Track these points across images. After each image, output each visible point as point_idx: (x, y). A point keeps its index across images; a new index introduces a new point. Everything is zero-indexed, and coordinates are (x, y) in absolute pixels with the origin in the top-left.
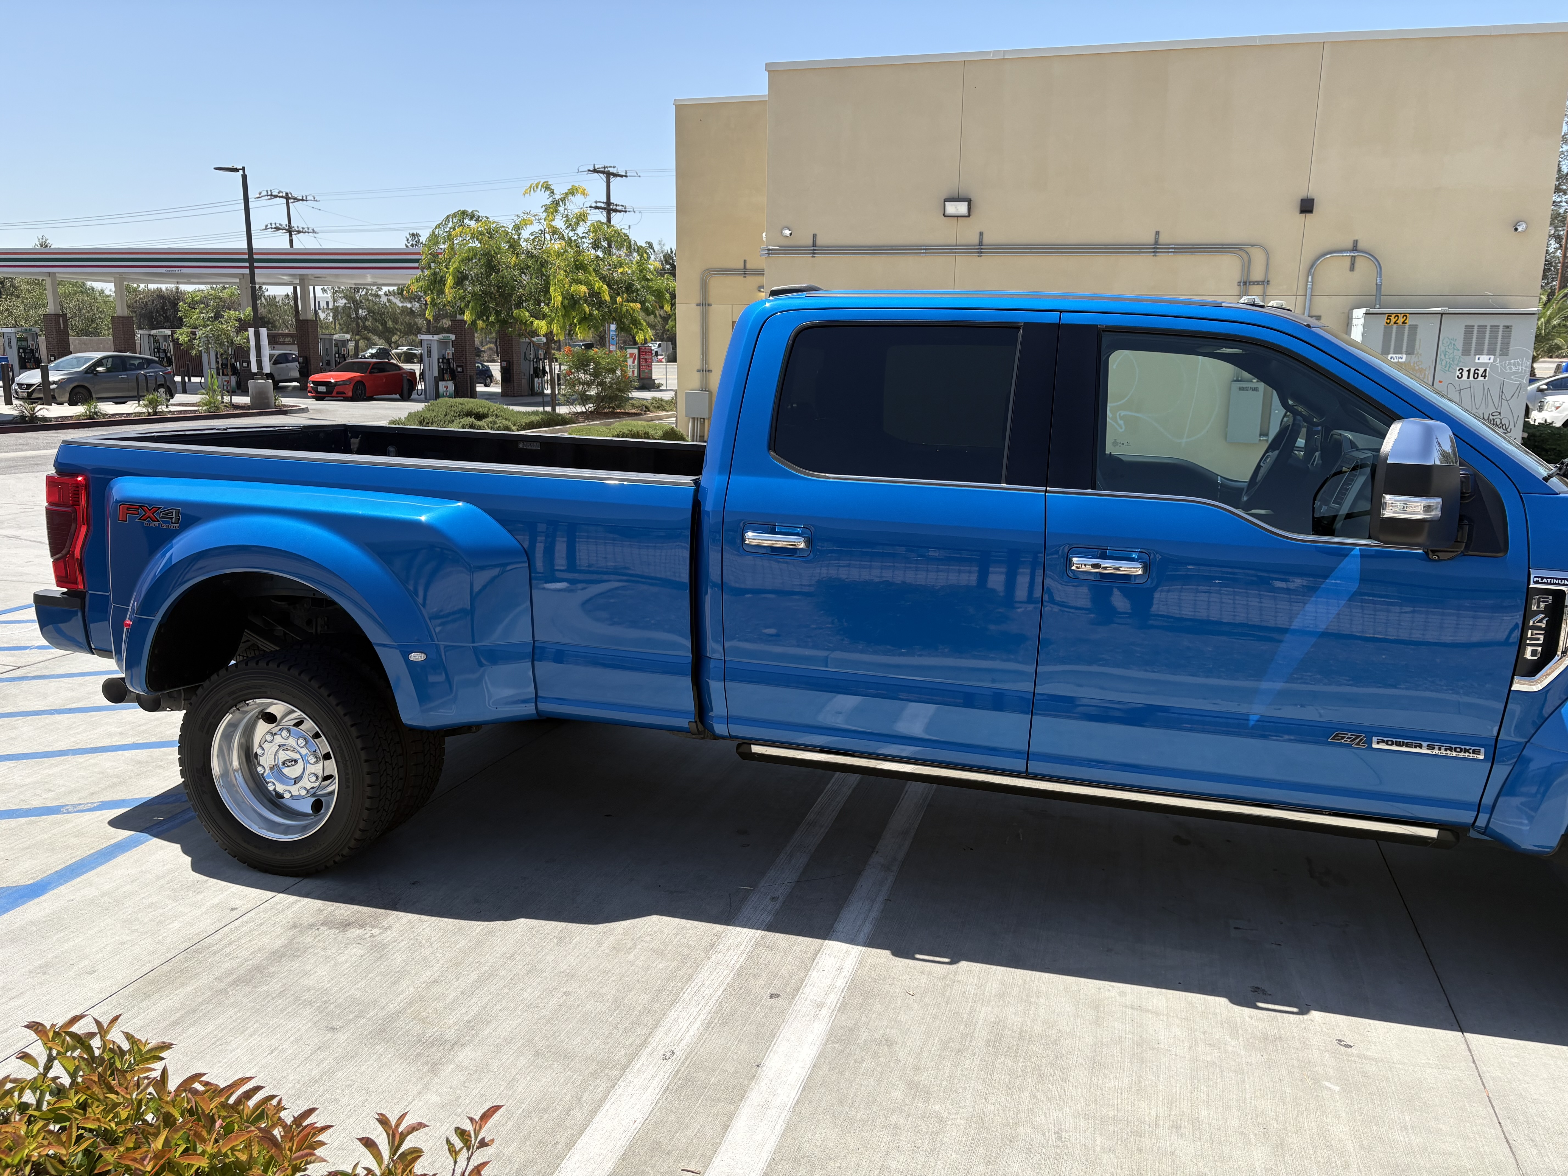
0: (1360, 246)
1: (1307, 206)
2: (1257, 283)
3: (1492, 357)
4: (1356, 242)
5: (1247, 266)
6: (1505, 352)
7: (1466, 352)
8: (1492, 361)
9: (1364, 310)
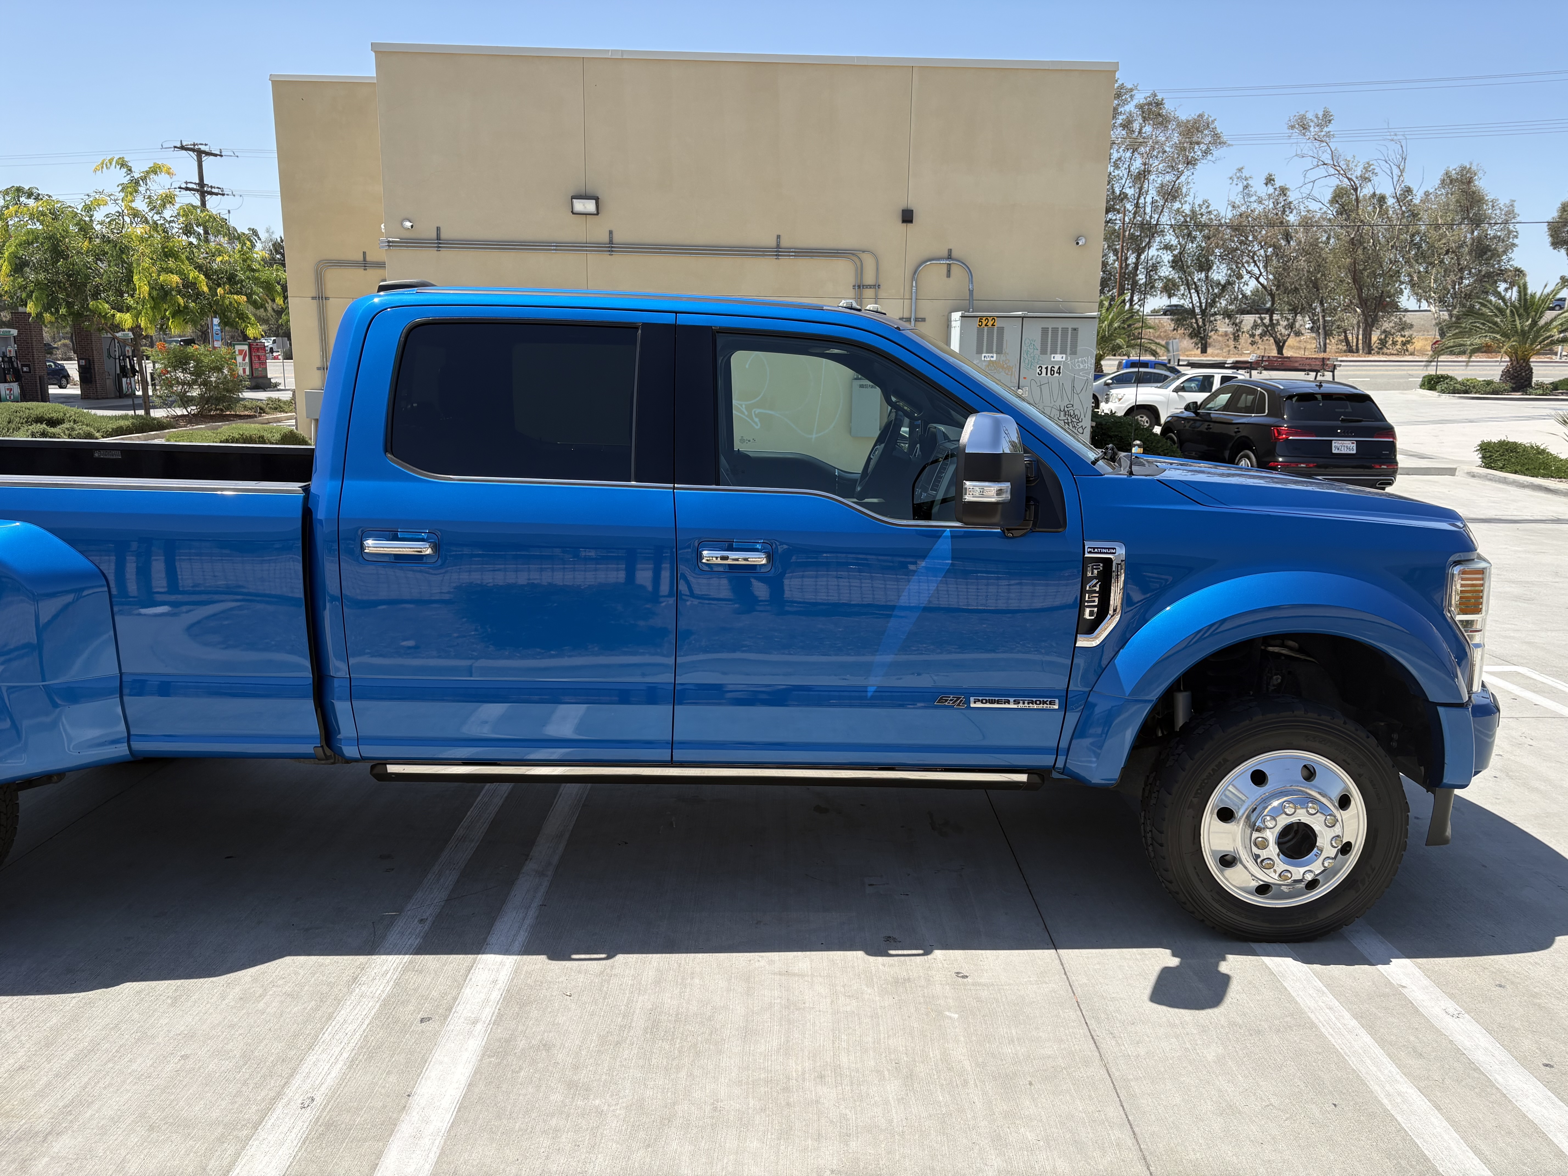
0: (954, 254)
1: (907, 217)
2: (870, 287)
3: (1064, 356)
4: (950, 251)
5: (860, 271)
6: (1074, 352)
7: (1044, 351)
8: (1064, 359)
9: (960, 314)
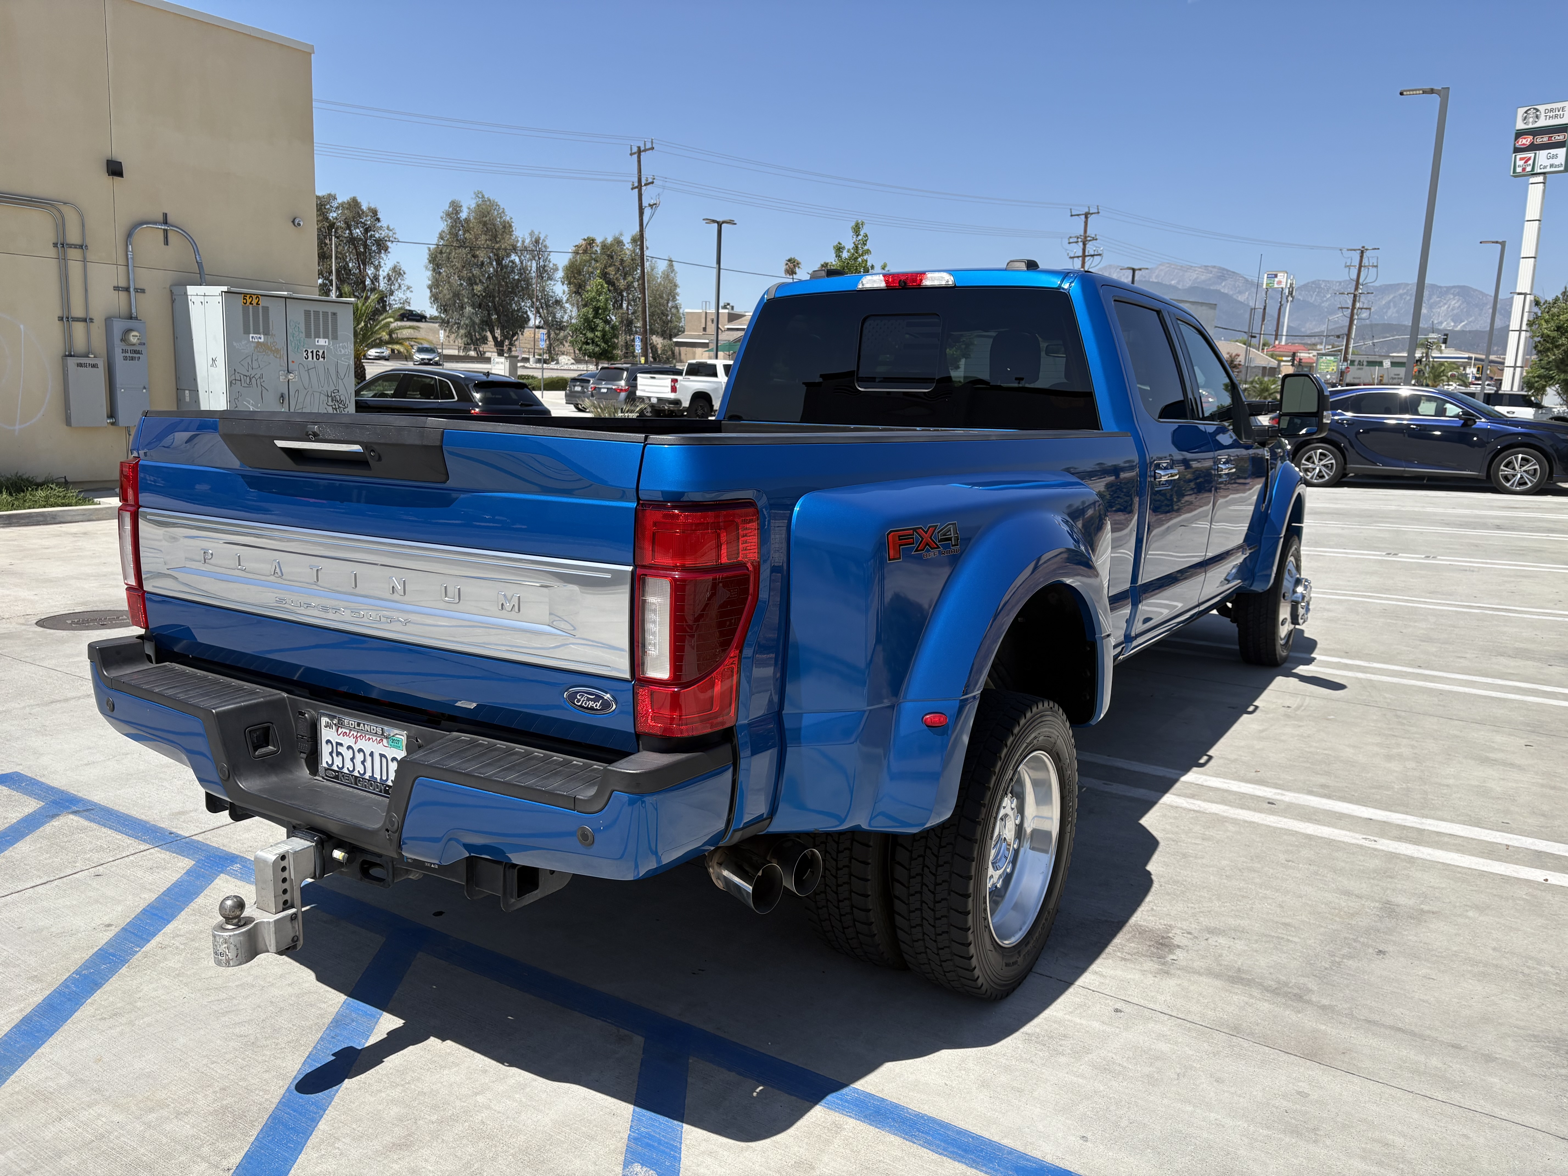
0: (170, 219)
1: (115, 169)
2: (75, 246)
3: (327, 340)
4: (165, 215)
5: (61, 226)
6: (335, 337)
7: (308, 335)
8: (327, 344)
9: (225, 289)
